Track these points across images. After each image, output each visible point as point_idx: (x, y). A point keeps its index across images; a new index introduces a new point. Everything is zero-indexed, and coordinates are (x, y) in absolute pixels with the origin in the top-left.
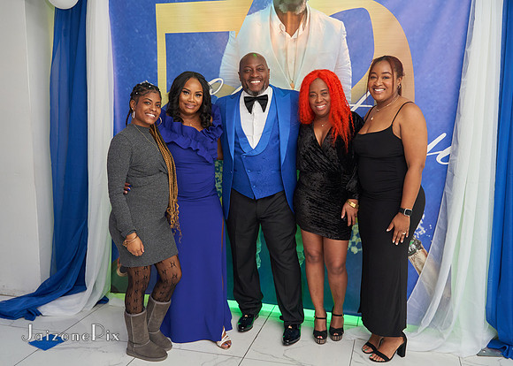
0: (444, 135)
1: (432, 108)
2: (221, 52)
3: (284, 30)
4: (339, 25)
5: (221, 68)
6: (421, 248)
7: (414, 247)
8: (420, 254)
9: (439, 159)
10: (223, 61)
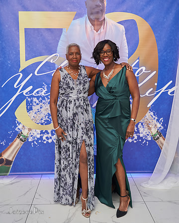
0: (171, 81)
1: (166, 69)
5: (58, 48)
6: (162, 136)
8: (161, 139)
9: (169, 93)
10: (59, 44)
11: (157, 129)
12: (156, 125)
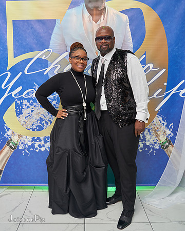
0: (183, 81)
2: (50, 32)
3: (91, 19)
6: (171, 144)
12: (165, 132)
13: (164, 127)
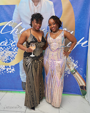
0: (84, 38)
1: (80, 29)
2: (13, 11)
3: (33, 4)
4: (51, 3)
5: (13, 17)
6: (77, 72)
7: (75, 72)
8: (76, 74)
9: (82, 45)
10: (14, 15)
11: (74, 67)
12: (73, 65)
13: (72, 63)
